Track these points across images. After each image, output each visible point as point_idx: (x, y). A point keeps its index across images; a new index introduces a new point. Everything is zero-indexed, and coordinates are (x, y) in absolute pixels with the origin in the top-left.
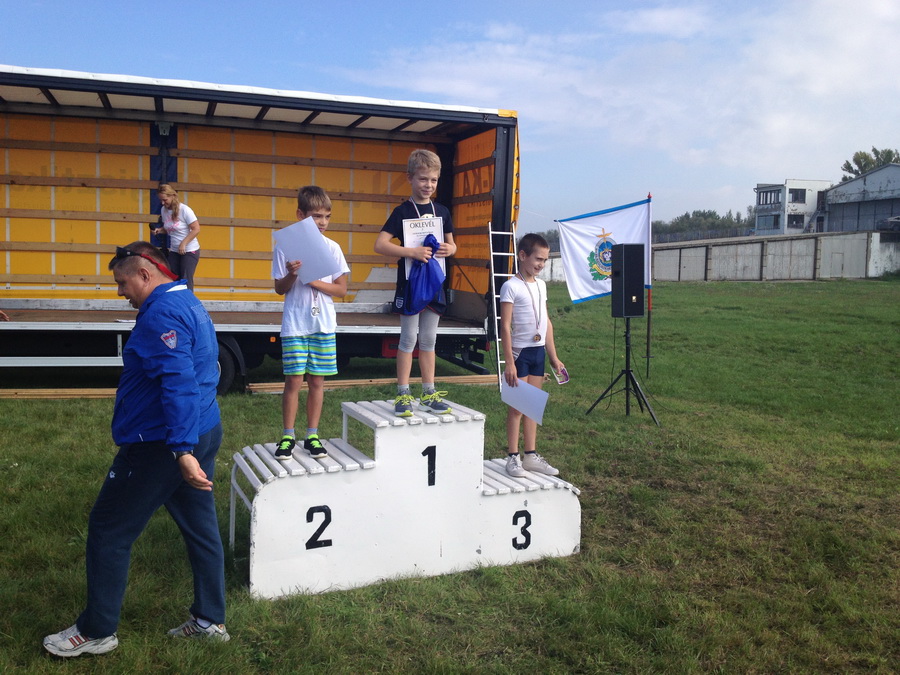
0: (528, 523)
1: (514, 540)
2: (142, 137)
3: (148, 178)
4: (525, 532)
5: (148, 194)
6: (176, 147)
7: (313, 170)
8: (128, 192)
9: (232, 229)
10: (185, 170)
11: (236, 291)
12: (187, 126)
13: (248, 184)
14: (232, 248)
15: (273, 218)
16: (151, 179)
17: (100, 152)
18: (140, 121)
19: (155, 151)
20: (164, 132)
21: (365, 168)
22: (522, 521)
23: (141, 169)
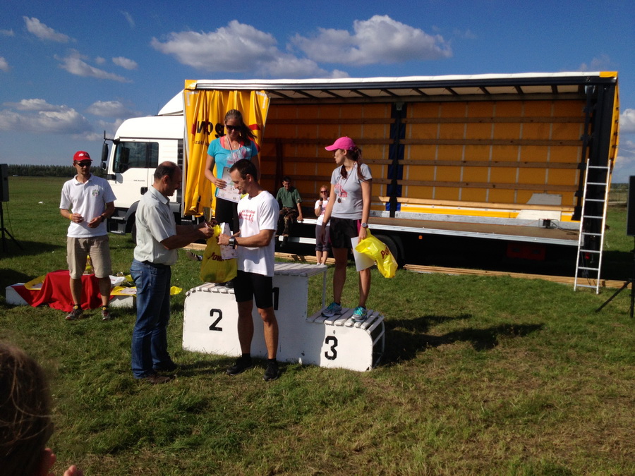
0: (336, 344)
1: (326, 353)
2: (386, 113)
3: (388, 137)
4: (333, 349)
5: (388, 147)
6: (405, 117)
7: (493, 126)
8: (378, 146)
9: (436, 168)
10: (410, 131)
11: (436, 207)
12: (413, 103)
13: (448, 137)
14: (435, 179)
15: (463, 159)
16: (391, 138)
17: (364, 123)
18: (386, 103)
19: (393, 121)
20: (399, 109)
21: (532, 121)
22: (331, 342)
23: (384, 132)
